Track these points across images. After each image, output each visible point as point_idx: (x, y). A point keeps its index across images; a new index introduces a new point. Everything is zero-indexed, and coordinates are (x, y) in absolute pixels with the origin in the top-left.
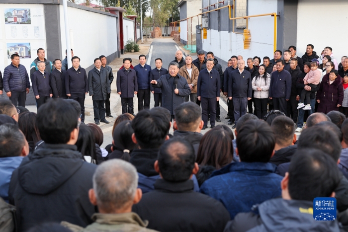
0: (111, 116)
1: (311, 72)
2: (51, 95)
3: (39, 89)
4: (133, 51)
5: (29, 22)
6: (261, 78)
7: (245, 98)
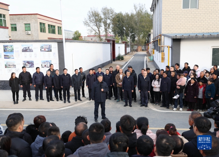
0: (85, 97)
1: (180, 79)
2: (53, 87)
3: (47, 84)
4: (121, 59)
5: (51, 51)
6: (156, 81)
7: (147, 91)
